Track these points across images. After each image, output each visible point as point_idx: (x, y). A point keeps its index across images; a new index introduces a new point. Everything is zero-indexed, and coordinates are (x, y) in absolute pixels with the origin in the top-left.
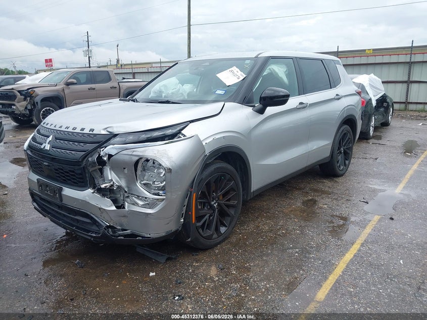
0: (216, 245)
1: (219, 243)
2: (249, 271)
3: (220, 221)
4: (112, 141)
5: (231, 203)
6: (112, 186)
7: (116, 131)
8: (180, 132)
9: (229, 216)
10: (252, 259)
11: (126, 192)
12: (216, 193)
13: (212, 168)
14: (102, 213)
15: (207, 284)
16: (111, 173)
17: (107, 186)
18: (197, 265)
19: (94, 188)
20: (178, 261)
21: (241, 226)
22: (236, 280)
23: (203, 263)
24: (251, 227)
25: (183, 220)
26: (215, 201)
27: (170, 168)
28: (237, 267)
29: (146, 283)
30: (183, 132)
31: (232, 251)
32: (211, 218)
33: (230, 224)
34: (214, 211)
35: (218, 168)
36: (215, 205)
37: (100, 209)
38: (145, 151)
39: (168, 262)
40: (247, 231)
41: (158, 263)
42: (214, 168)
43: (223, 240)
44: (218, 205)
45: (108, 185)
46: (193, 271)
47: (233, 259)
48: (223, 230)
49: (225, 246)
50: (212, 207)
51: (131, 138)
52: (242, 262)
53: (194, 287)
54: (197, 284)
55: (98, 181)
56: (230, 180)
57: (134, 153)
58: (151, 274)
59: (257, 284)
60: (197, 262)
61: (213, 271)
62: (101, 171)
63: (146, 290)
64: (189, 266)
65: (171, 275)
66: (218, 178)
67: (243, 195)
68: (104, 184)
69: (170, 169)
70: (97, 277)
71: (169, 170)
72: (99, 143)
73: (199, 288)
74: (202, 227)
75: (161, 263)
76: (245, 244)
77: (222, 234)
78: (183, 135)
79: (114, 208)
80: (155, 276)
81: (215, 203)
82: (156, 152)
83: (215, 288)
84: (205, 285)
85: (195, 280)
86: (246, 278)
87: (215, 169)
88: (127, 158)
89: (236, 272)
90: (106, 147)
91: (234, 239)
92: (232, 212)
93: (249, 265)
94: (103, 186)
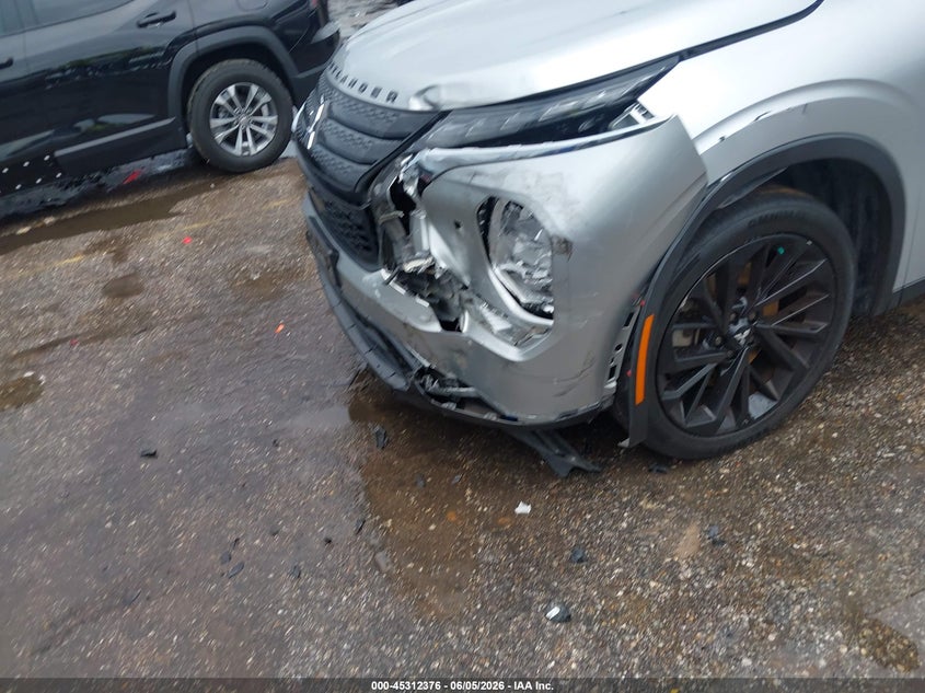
0: (729, 450)
1: (742, 445)
2: (800, 573)
3: (753, 380)
4: (430, 136)
5: (804, 329)
6: (432, 267)
7: (448, 98)
8: (632, 98)
9: (789, 368)
10: (828, 526)
11: (465, 288)
12: (751, 299)
13: (742, 220)
14: (411, 335)
15: (653, 584)
16: (428, 231)
17: (419, 268)
18: (650, 511)
19: (390, 268)
20: (604, 481)
21: (836, 389)
22: (746, 599)
23: (669, 505)
24: (866, 400)
25: (614, 384)
26: (741, 324)
27: (570, 237)
28: (764, 547)
29: (497, 534)
30: (642, 99)
31: (771, 479)
32: (723, 372)
33: (787, 392)
34: (736, 355)
35: (763, 221)
36: (738, 336)
37: (405, 325)
38: (502, 175)
39: (576, 479)
40: (848, 413)
41: (550, 473)
42: (749, 219)
43: (759, 437)
44: (756, 333)
45: (422, 264)
46: (631, 529)
47: (763, 512)
48: (758, 406)
49: (758, 457)
50: (728, 340)
51: (479, 126)
52: (788, 531)
53: (614, 587)
54: (624, 577)
55: (400, 250)
56: (810, 256)
57: (477, 181)
58: (523, 509)
59: (810, 631)
60: (653, 498)
61: (689, 541)
62: (406, 224)
63: (491, 558)
64: (623, 506)
65: (567, 526)
66: (763, 249)
67: (858, 301)
68: (413, 259)
69: (566, 242)
70: (401, 484)
71: (564, 246)
72: (402, 138)
73: (626, 593)
74: (688, 398)
75: (556, 478)
76: (824, 461)
77: (752, 421)
78: (642, 108)
79: (436, 327)
80: (529, 516)
81: (741, 331)
82: (531, 181)
83: (673, 608)
84: (645, 586)
85: (626, 561)
86: (780, 597)
87: (752, 225)
88: (458, 194)
89: (757, 565)
90: (415, 154)
91: (792, 438)
92: (800, 356)
93: (809, 549)
94: (408, 267)
